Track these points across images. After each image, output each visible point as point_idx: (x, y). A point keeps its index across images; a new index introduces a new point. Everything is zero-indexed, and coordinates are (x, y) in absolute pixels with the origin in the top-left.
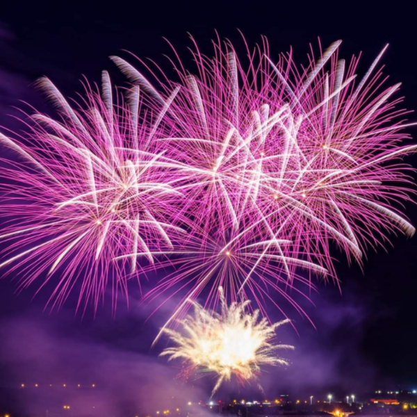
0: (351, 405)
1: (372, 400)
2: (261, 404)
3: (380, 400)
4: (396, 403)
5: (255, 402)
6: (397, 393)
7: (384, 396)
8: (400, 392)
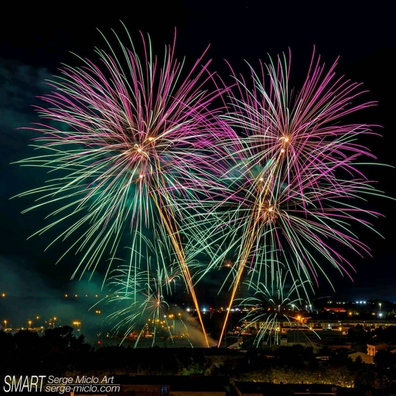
0: (309, 312)
1: (325, 308)
2: (242, 311)
3: (332, 309)
4: (343, 311)
5: (237, 309)
6: (344, 303)
7: (334, 305)
8: (346, 303)
